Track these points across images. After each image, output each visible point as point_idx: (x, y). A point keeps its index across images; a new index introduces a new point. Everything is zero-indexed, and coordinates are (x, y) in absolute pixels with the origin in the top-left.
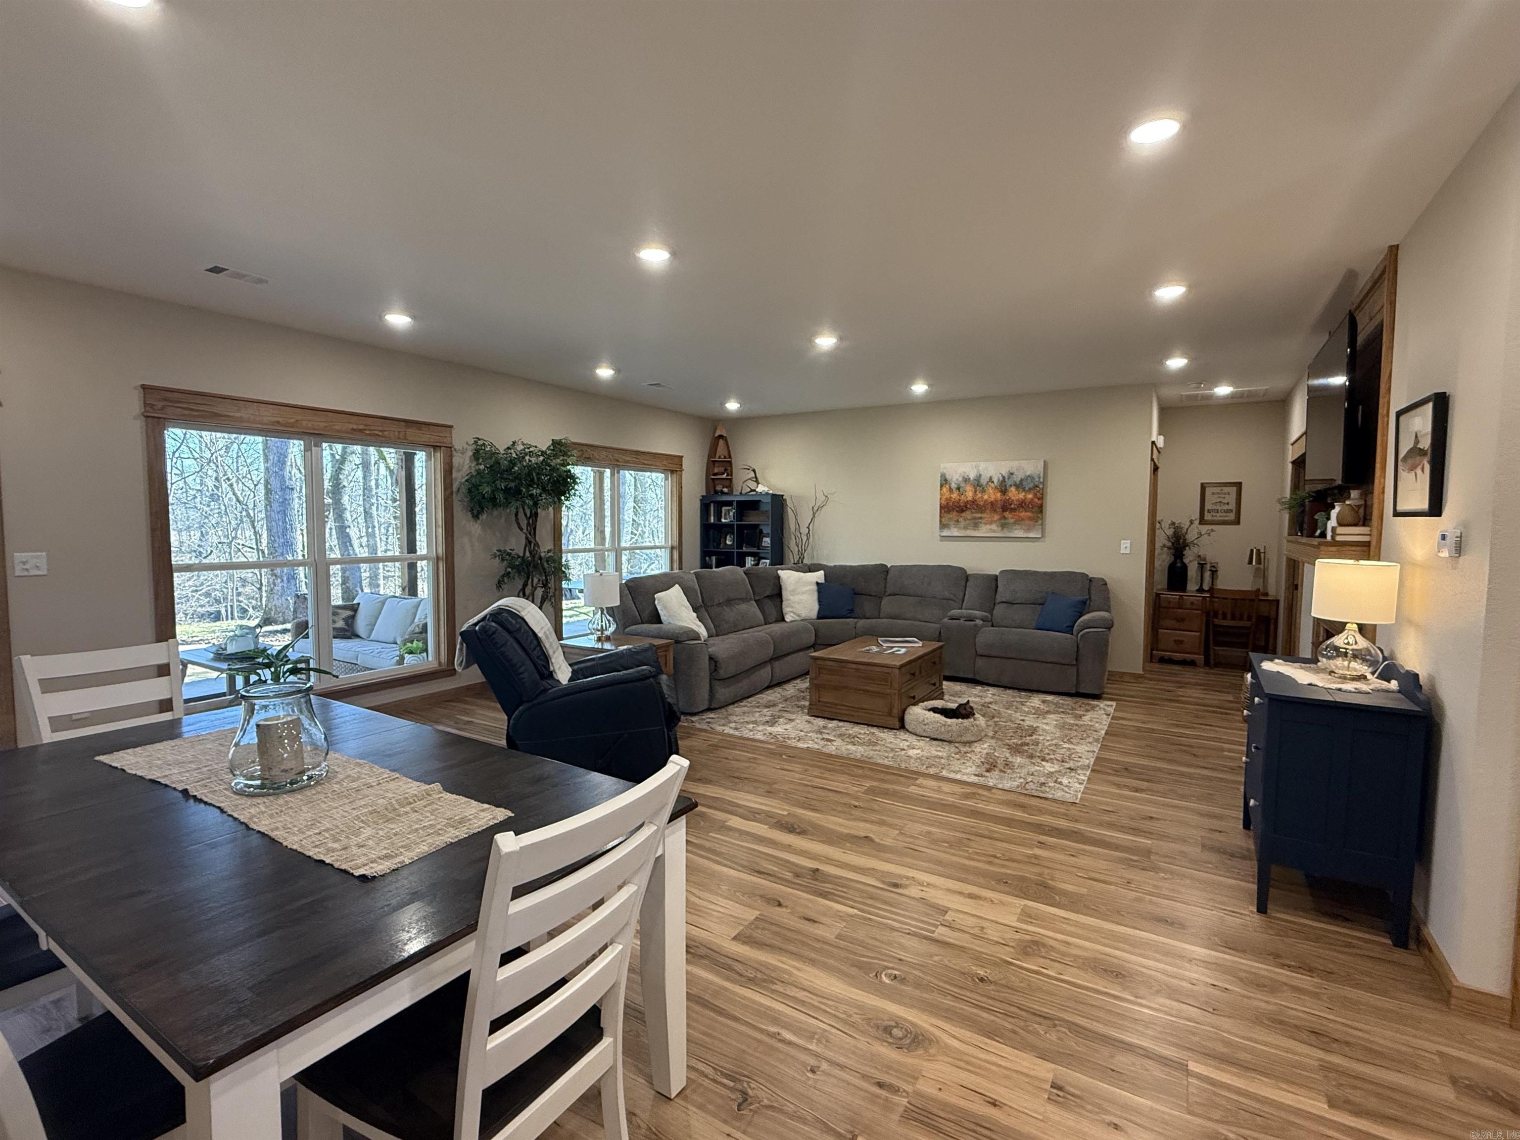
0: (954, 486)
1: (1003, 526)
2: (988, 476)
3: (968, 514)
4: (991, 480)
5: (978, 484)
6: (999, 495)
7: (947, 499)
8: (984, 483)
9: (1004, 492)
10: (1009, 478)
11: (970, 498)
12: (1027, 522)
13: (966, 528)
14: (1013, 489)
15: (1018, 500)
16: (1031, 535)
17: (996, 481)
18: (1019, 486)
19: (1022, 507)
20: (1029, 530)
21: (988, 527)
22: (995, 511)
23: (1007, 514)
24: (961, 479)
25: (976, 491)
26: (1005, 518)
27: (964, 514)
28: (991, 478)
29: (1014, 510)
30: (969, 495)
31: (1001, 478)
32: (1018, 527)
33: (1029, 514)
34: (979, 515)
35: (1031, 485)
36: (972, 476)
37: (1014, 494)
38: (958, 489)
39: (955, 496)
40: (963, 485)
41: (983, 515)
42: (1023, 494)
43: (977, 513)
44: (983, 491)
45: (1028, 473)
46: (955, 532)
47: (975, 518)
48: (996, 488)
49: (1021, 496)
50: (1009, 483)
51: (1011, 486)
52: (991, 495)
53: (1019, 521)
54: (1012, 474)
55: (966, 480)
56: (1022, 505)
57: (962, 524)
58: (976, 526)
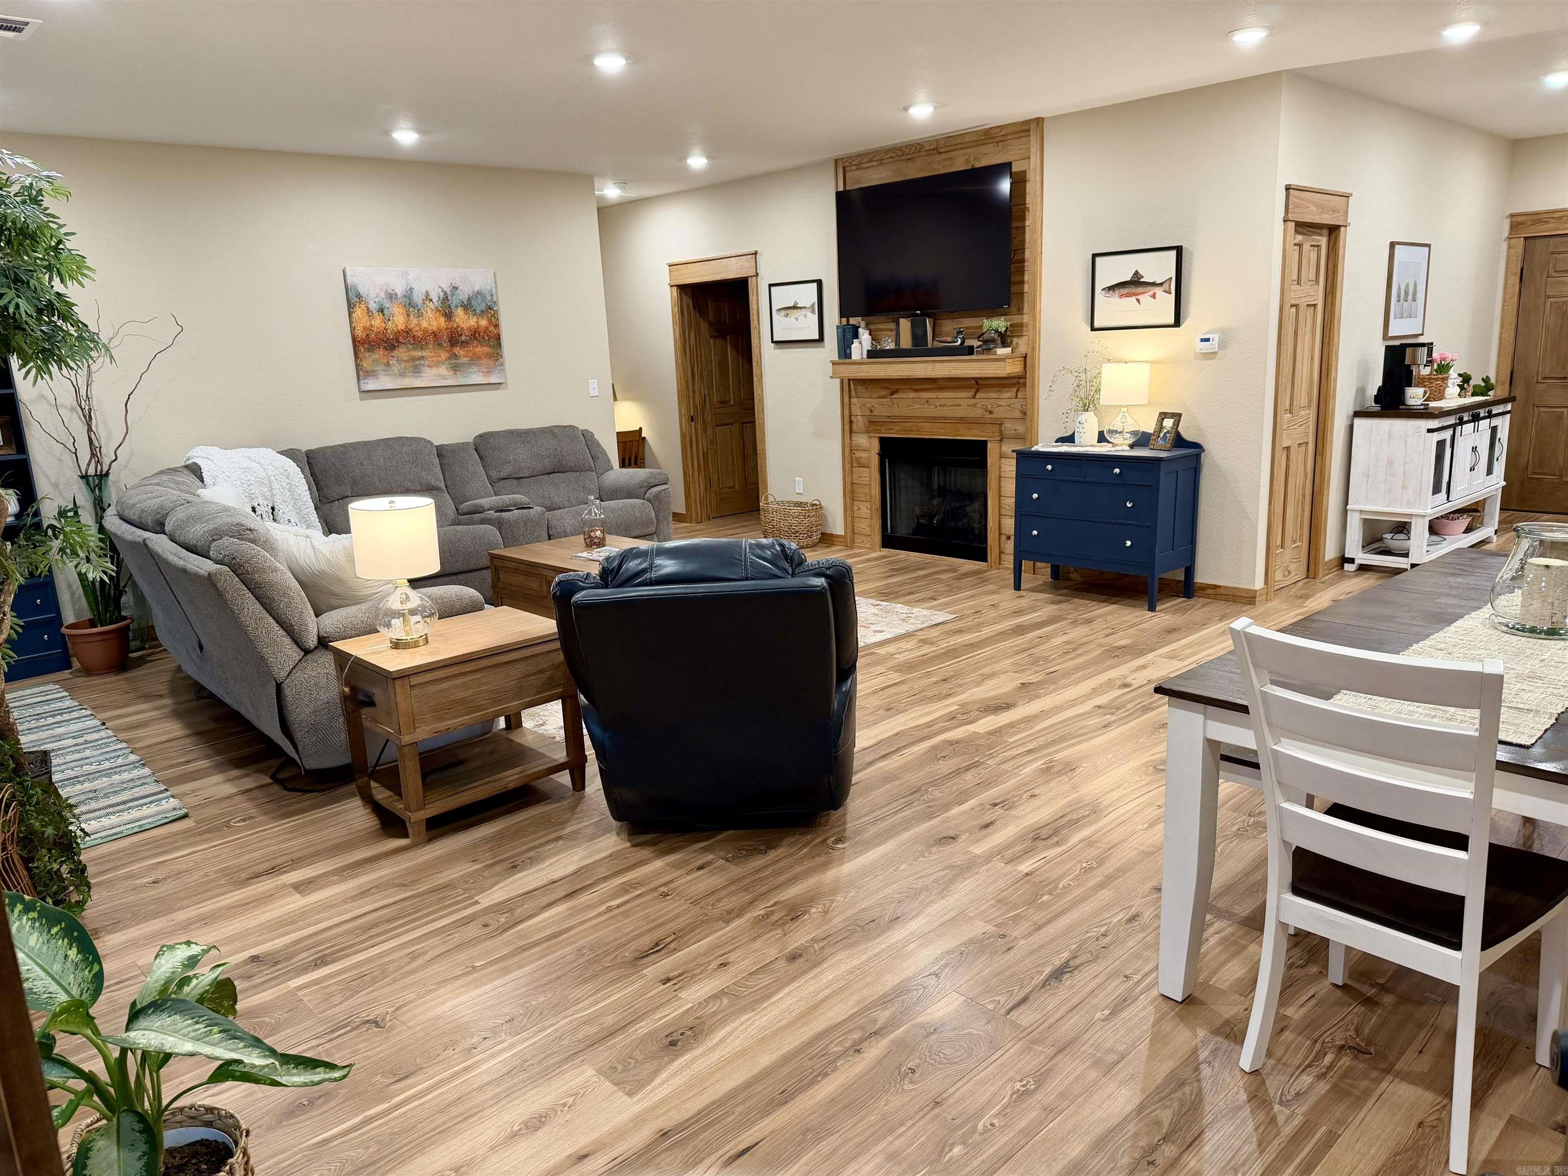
0: (373, 306)
1: (455, 368)
2: (424, 292)
3: (401, 352)
4: (427, 298)
5: (409, 303)
6: (442, 320)
7: (365, 328)
8: (420, 302)
9: (449, 316)
10: (453, 295)
11: (401, 327)
12: (484, 361)
13: (402, 375)
14: (460, 312)
15: (469, 329)
16: (493, 380)
17: (435, 299)
18: (467, 306)
19: (476, 338)
20: (489, 373)
21: (434, 371)
22: (440, 345)
23: (457, 350)
24: (382, 295)
25: (408, 315)
26: (455, 356)
27: (396, 353)
28: (427, 293)
29: (464, 344)
30: (399, 321)
31: (442, 295)
32: (475, 369)
33: (486, 349)
34: (418, 353)
35: (483, 307)
36: (400, 291)
37: (464, 321)
38: (381, 310)
39: (377, 322)
40: (387, 304)
41: (424, 354)
42: (475, 319)
43: (414, 349)
44: (420, 315)
45: (476, 289)
46: (385, 382)
47: (413, 359)
48: (437, 310)
49: (472, 322)
50: (454, 302)
51: (457, 306)
52: (432, 321)
53: (475, 359)
54: (456, 288)
55: (391, 296)
56: (475, 335)
57: (396, 368)
58: (417, 371)
